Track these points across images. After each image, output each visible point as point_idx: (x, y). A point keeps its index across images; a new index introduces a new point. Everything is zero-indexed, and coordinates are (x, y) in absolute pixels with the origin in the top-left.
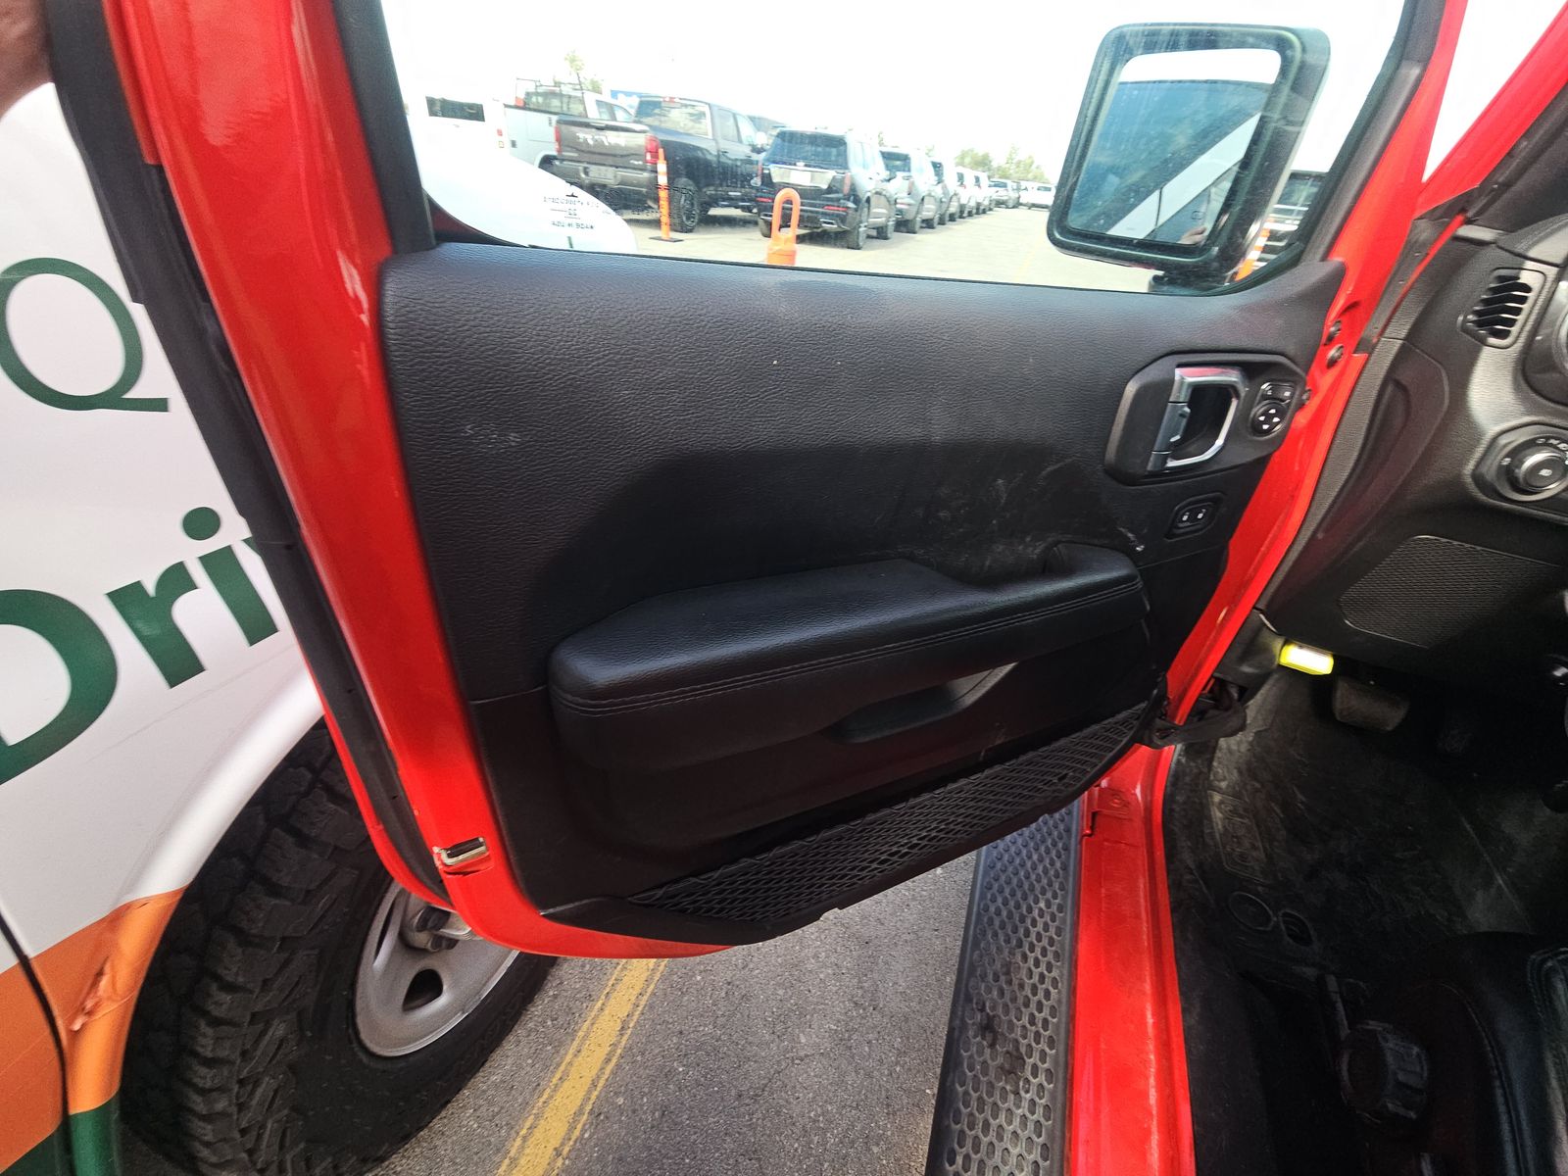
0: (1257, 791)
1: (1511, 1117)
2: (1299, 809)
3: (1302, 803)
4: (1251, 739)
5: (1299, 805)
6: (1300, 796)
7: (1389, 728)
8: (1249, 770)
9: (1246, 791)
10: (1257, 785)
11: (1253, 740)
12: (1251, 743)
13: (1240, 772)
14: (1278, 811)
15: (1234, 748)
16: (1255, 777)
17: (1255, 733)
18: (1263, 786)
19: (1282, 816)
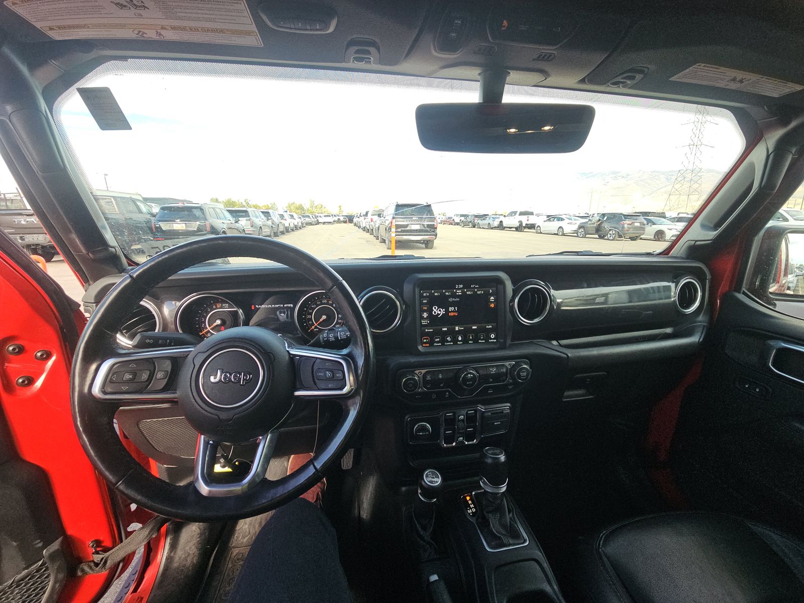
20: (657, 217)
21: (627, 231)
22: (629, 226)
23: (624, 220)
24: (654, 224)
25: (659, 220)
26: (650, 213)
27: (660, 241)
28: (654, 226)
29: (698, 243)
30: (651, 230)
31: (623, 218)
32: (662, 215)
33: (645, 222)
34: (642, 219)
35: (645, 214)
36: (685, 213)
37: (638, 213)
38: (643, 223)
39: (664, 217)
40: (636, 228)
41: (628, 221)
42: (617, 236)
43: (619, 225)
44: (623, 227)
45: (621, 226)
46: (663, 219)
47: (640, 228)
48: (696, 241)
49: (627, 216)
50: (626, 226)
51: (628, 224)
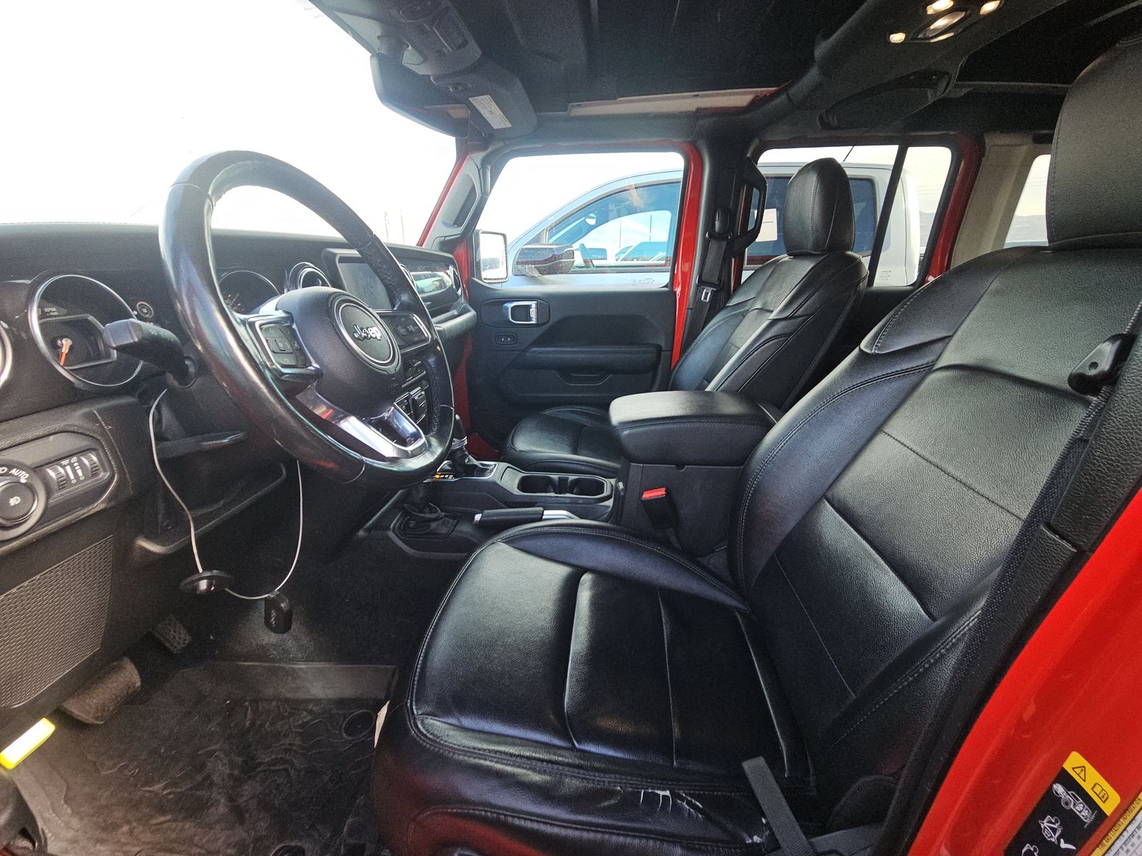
0: (131, 832)
1: (523, 818)
2: (170, 793)
3: (165, 788)
4: (69, 811)
5: (165, 792)
6: (157, 787)
7: (138, 684)
8: (104, 829)
9: (125, 844)
10: (125, 828)
11: (72, 810)
12: (74, 813)
13: (101, 841)
14: (162, 819)
15: (70, 834)
16: (116, 827)
17: (66, 802)
18: (128, 822)
19: (169, 817)
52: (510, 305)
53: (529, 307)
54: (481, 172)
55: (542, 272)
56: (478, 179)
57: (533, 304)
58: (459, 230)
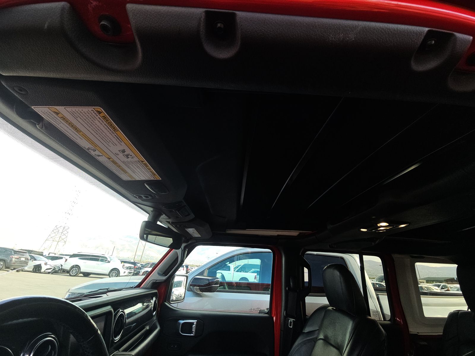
20: (37, 254)
21: (14, 263)
22: (16, 260)
23: (13, 255)
24: (35, 260)
25: (39, 257)
26: (32, 251)
27: (37, 273)
28: (34, 261)
29: (157, 281)
30: (32, 264)
31: (13, 254)
32: (41, 254)
33: (29, 258)
34: (27, 255)
35: (30, 252)
36: (54, 253)
37: (25, 250)
38: (27, 258)
39: (42, 255)
40: (21, 262)
41: (16, 256)
42: (4, 267)
43: (8, 258)
44: (11, 260)
45: (10, 259)
46: (42, 257)
47: (25, 262)
48: (157, 280)
49: (16, 252)
50: (14, 259)
51: (16, 258)
52: (182, 322)
53: (193, 323)
54: (183, 251)
55: (202, 290)
56: (181, 254)
57: (195, 321)
58: (164, 278)
